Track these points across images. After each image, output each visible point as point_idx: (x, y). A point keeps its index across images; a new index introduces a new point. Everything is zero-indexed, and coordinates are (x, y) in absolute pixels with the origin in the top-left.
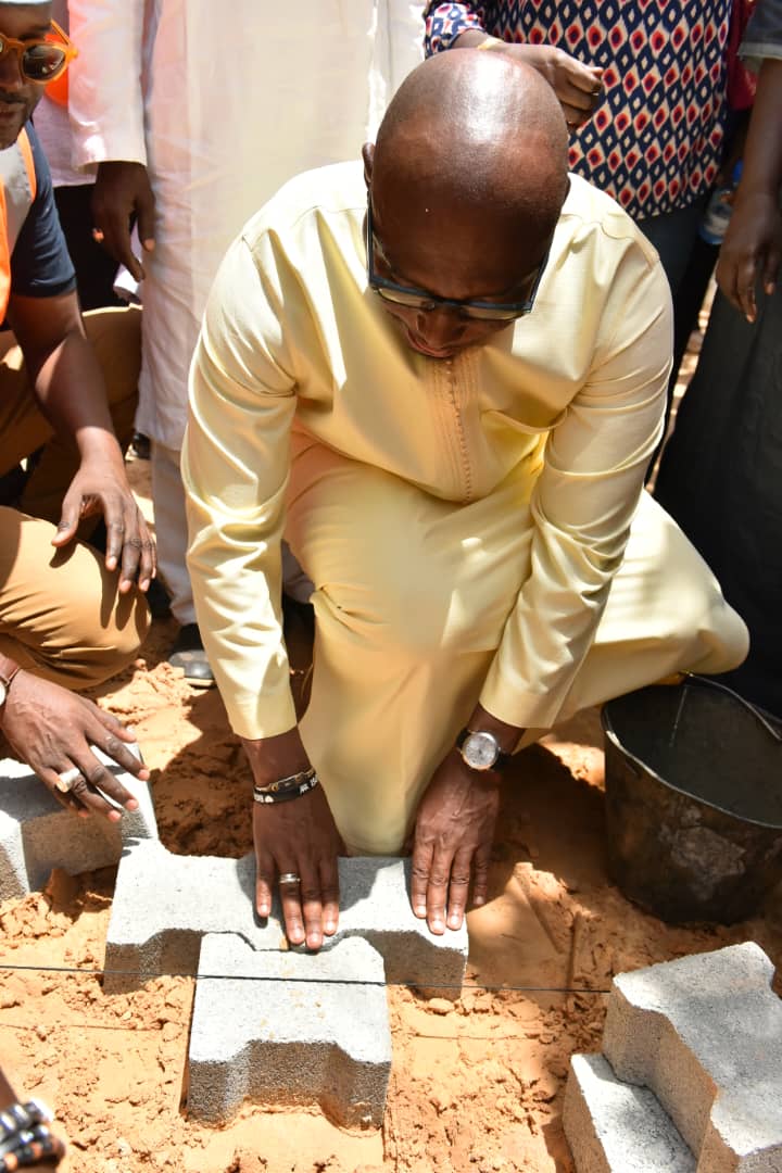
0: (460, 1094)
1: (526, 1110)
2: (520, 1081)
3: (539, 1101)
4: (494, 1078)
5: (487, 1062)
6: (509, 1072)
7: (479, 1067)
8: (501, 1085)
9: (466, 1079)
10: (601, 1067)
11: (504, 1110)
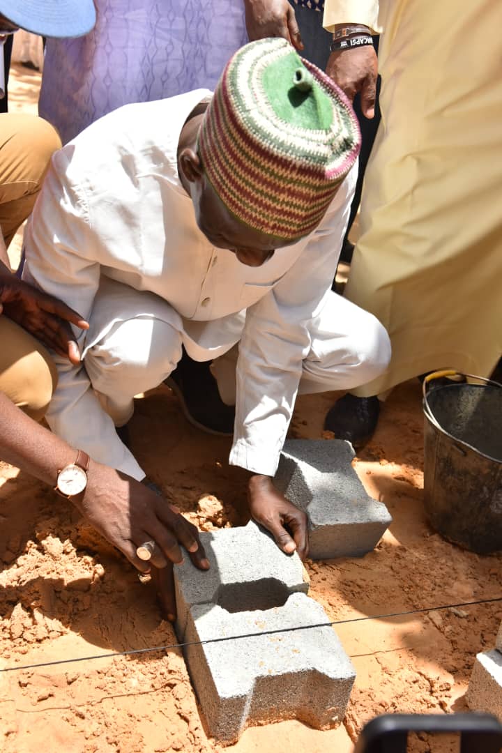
0: (393, 695)
1: (437, 697)
2: (428, 679)
3: (444, 690)
4: (411, 680)
5: (402, 670)
6: (419, 675)
7: (398, 675)
8: (416, 684)
9: (394, 685)
10: (498, 658)
11: (423, 701)
